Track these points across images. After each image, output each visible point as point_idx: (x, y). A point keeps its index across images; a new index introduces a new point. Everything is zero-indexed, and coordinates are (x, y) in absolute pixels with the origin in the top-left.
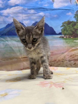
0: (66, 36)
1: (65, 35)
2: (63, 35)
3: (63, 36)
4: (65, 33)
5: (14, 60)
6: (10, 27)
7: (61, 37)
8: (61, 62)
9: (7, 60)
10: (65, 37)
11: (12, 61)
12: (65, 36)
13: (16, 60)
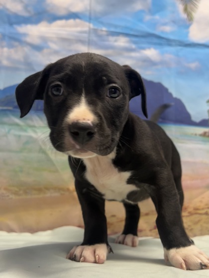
5: (48, 195)
7: (208, 134)
8: (201, 214)
9: (26, 192)
11: (41, 196)
13: (56, 194)
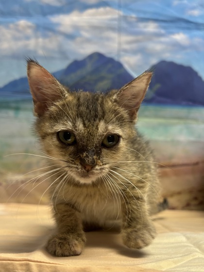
6: (80, 73)
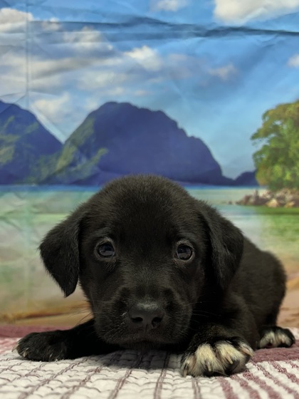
0: (279, 194)
1: (276, 186)
2: (264, 186)
3: (263, 192)
4: (273, 179)
7: (252, 200)
10: (274, 202)
12: (273, 197)
